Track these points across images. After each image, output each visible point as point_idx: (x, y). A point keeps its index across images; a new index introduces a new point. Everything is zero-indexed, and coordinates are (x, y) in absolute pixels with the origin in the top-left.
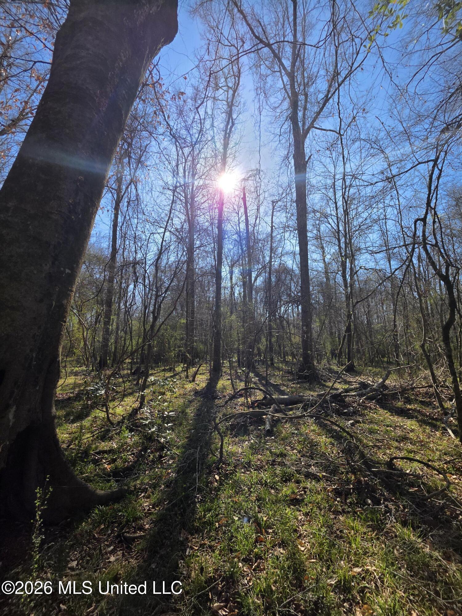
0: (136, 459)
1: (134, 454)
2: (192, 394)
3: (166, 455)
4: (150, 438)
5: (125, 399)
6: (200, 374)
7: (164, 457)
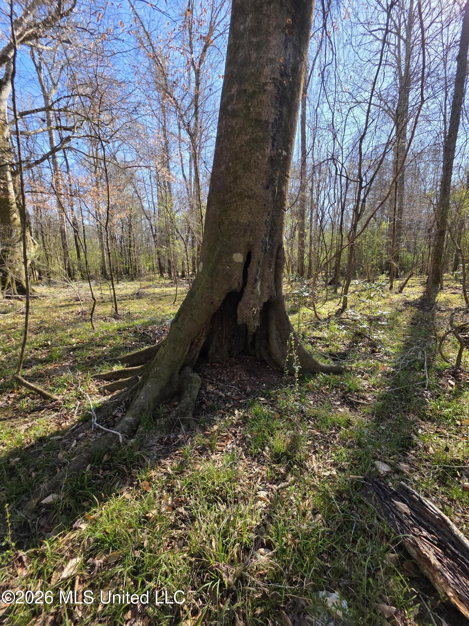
0: (347, 349)
1: (344, 344)
2: (401, 304)
3: (379, 352)
4: (360, 335)
5: (327, 303)
6: (409, 287)
7: (377, 352)
